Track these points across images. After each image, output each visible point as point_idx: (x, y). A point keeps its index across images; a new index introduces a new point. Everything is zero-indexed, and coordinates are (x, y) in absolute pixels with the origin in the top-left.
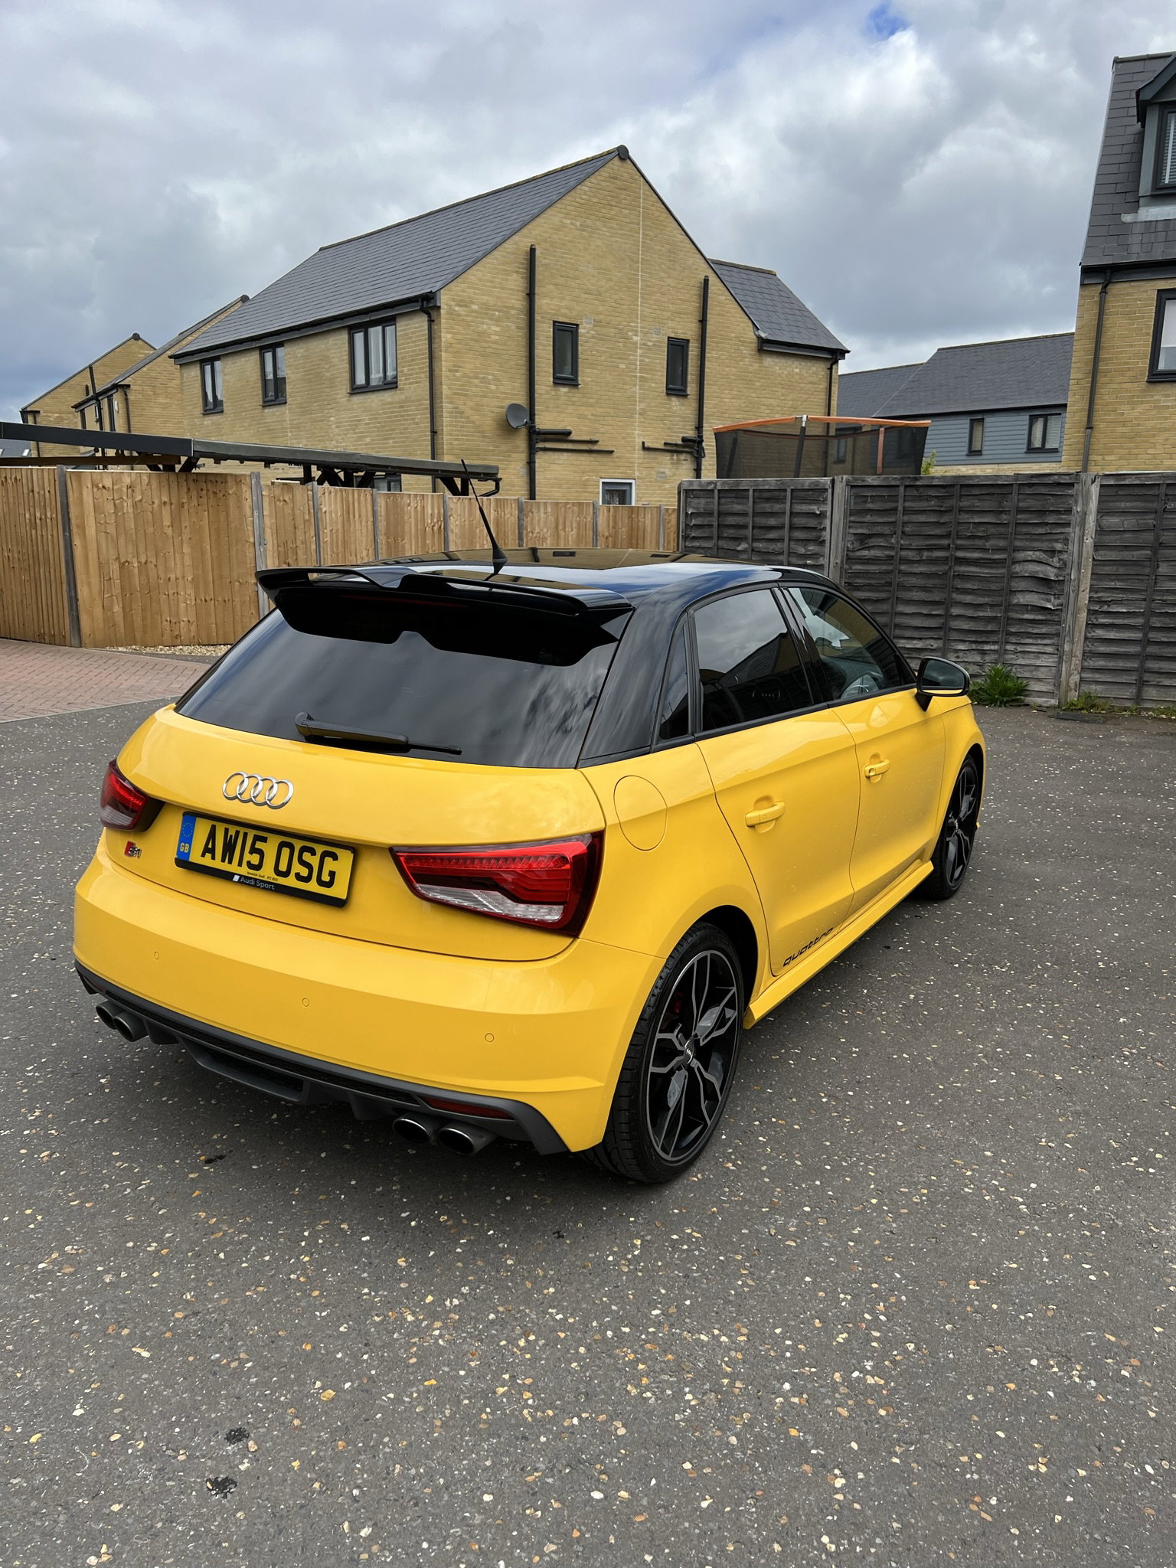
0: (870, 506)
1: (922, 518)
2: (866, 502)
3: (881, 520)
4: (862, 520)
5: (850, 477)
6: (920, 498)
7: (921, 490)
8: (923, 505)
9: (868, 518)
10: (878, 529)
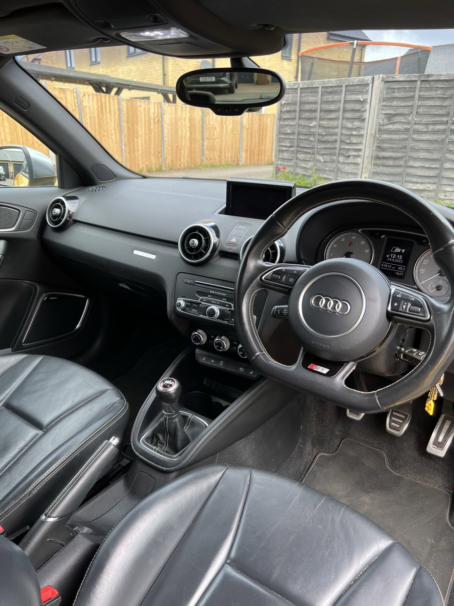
0: (397, 95)
1: (431, 103)
2: (394, 92)
3: (403, 105)
4: (390, 104)
5: (385, 76)
6: (430, 89)
7: (432, 83)
8: (433, 94)
9: (395, 103)
10: (401, 111)
